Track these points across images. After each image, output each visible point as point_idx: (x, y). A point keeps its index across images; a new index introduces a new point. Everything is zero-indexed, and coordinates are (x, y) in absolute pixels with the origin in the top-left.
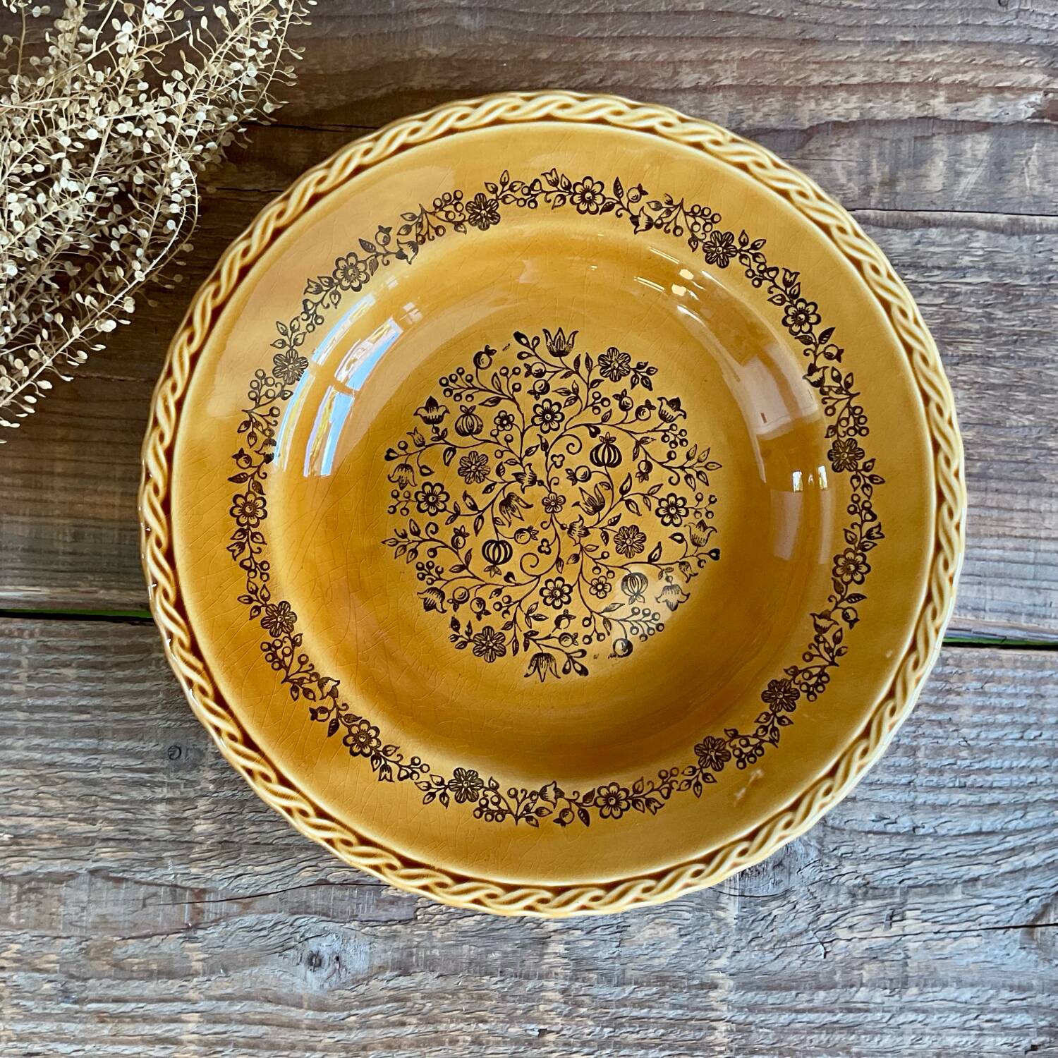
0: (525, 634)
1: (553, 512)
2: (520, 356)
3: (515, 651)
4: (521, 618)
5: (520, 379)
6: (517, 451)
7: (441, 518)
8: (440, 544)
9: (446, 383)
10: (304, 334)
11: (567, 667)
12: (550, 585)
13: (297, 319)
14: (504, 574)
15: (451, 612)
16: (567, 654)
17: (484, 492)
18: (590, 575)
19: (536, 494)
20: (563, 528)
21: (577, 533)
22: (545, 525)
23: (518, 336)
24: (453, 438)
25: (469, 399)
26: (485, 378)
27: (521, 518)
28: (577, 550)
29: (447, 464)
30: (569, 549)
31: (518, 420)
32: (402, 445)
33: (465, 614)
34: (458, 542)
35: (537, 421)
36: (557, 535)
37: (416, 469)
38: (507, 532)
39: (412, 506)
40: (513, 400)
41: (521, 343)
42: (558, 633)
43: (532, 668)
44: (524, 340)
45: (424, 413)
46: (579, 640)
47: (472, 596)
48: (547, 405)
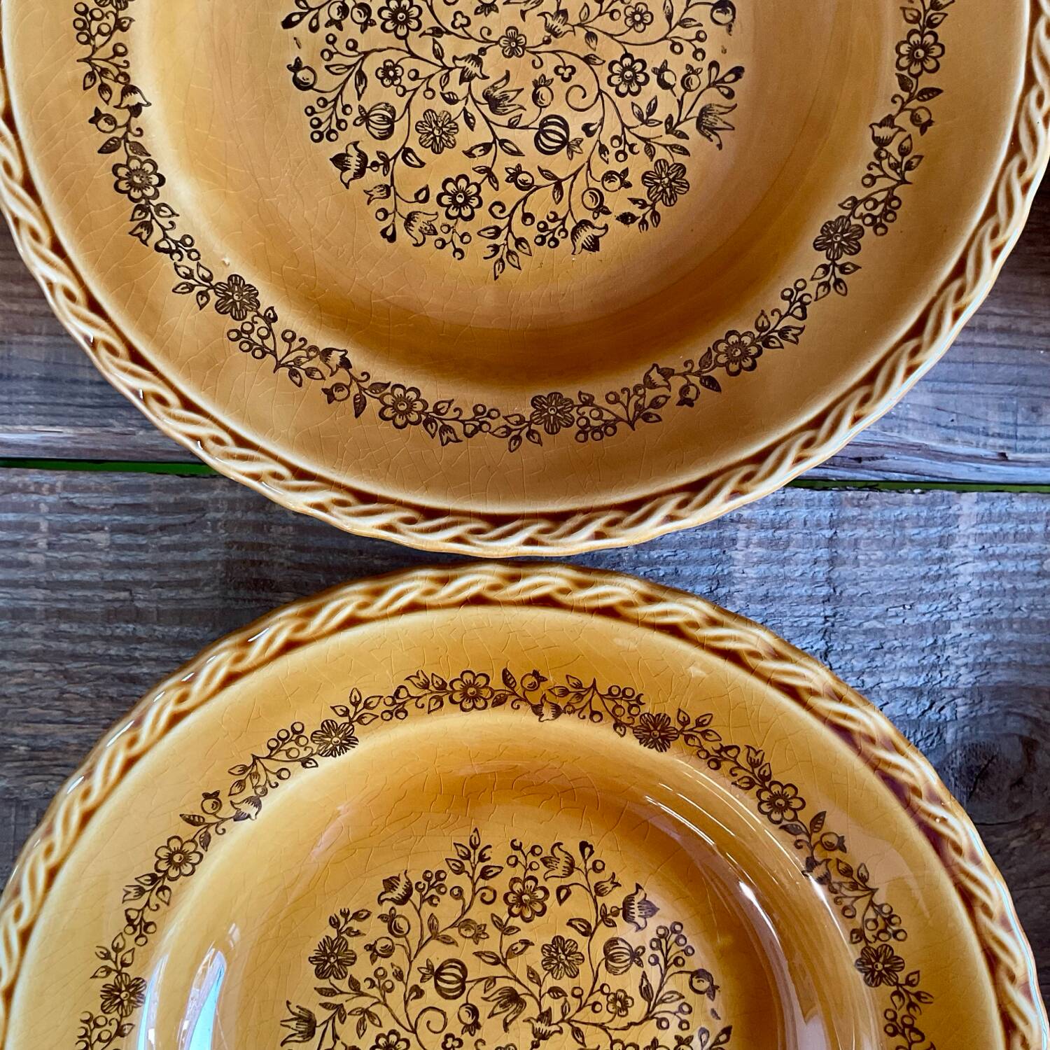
0: (667, 132)
1: (524, 47)
2: (314, 29)
3: (685, 152)
4: (644, 131)
5: (342, 38)
6: (433, 69)
7: (488, 193)
8: (520, 206)
9: (321, 134)
10: (199, 265)
11: (726, 92)
12: (615, 80)
13: (176, 267)
14: (583, 135)
15: (610, 220)
16: (709, 86)
17: (472, 129)
18: (618, 26)
19: (494, 62)
20: (547, 42)
21: (560, 26)
22: (538, 63)
23: (288, 23)
24: (391, 147)
25: (348, 110)
26: (327, 82)
27: (519, 91)
28: (581, 33)
29: (422, 164)
30: (576, 42)
31: (394, 56)
32: (381, 215)
33: (618, 202)
34: (524, 182)
35: (402, 32)
36: (554, 52)
37: (416, 207)
38: (531, 115)
39: (462, 226)
40: (366, 54)
41: (298, 22)
42: (679, 90)
43: (713, 137)
44: (295, 18)
45: (348, 175)
46: (696, 65)
47: (599, 186)
48: (386, 14)
